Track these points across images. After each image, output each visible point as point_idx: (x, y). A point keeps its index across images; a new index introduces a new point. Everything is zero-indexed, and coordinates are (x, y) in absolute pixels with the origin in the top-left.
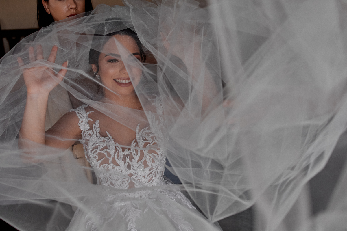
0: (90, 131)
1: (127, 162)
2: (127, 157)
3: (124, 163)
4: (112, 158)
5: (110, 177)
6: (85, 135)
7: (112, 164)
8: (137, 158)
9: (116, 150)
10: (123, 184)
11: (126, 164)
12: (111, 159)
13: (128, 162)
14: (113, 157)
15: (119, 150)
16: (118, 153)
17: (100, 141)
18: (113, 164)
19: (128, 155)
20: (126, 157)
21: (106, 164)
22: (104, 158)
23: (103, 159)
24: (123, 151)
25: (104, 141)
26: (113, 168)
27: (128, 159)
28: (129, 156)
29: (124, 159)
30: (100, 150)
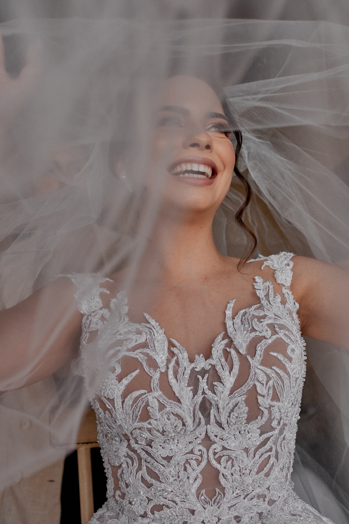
0: (105, 312)
1: (200, 392)
2: (203, 378)
3: (191, 394)
4: (161, 373)
5: (147, 452)
6: (91, 320)
7: (158, 393)
8: (229, 380)
9: (172, 354)
10: (185, 469)
11: (199, 398)
12: (156, 376)
13: (204, 393)
14: (163, 370)
15: (180, 355)
16: (177, 363)
17: (129, 331)
18: (161, 393)
19: (203, 372)
20: (200, 377)
21: (143, 391)
22: (137, 371)
23: (134, 374)
24: (192, 360)
25: (139, 333)
26: (162, 407)
27: (203, 384)
28: (207, 376)
29: (194, 382)
30: (128, 350)
